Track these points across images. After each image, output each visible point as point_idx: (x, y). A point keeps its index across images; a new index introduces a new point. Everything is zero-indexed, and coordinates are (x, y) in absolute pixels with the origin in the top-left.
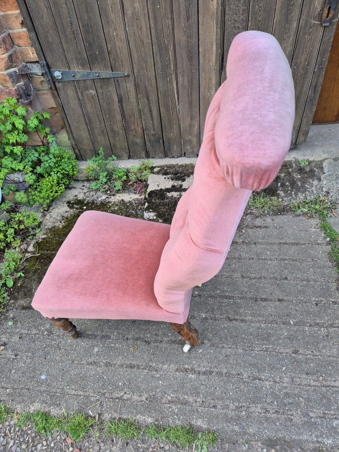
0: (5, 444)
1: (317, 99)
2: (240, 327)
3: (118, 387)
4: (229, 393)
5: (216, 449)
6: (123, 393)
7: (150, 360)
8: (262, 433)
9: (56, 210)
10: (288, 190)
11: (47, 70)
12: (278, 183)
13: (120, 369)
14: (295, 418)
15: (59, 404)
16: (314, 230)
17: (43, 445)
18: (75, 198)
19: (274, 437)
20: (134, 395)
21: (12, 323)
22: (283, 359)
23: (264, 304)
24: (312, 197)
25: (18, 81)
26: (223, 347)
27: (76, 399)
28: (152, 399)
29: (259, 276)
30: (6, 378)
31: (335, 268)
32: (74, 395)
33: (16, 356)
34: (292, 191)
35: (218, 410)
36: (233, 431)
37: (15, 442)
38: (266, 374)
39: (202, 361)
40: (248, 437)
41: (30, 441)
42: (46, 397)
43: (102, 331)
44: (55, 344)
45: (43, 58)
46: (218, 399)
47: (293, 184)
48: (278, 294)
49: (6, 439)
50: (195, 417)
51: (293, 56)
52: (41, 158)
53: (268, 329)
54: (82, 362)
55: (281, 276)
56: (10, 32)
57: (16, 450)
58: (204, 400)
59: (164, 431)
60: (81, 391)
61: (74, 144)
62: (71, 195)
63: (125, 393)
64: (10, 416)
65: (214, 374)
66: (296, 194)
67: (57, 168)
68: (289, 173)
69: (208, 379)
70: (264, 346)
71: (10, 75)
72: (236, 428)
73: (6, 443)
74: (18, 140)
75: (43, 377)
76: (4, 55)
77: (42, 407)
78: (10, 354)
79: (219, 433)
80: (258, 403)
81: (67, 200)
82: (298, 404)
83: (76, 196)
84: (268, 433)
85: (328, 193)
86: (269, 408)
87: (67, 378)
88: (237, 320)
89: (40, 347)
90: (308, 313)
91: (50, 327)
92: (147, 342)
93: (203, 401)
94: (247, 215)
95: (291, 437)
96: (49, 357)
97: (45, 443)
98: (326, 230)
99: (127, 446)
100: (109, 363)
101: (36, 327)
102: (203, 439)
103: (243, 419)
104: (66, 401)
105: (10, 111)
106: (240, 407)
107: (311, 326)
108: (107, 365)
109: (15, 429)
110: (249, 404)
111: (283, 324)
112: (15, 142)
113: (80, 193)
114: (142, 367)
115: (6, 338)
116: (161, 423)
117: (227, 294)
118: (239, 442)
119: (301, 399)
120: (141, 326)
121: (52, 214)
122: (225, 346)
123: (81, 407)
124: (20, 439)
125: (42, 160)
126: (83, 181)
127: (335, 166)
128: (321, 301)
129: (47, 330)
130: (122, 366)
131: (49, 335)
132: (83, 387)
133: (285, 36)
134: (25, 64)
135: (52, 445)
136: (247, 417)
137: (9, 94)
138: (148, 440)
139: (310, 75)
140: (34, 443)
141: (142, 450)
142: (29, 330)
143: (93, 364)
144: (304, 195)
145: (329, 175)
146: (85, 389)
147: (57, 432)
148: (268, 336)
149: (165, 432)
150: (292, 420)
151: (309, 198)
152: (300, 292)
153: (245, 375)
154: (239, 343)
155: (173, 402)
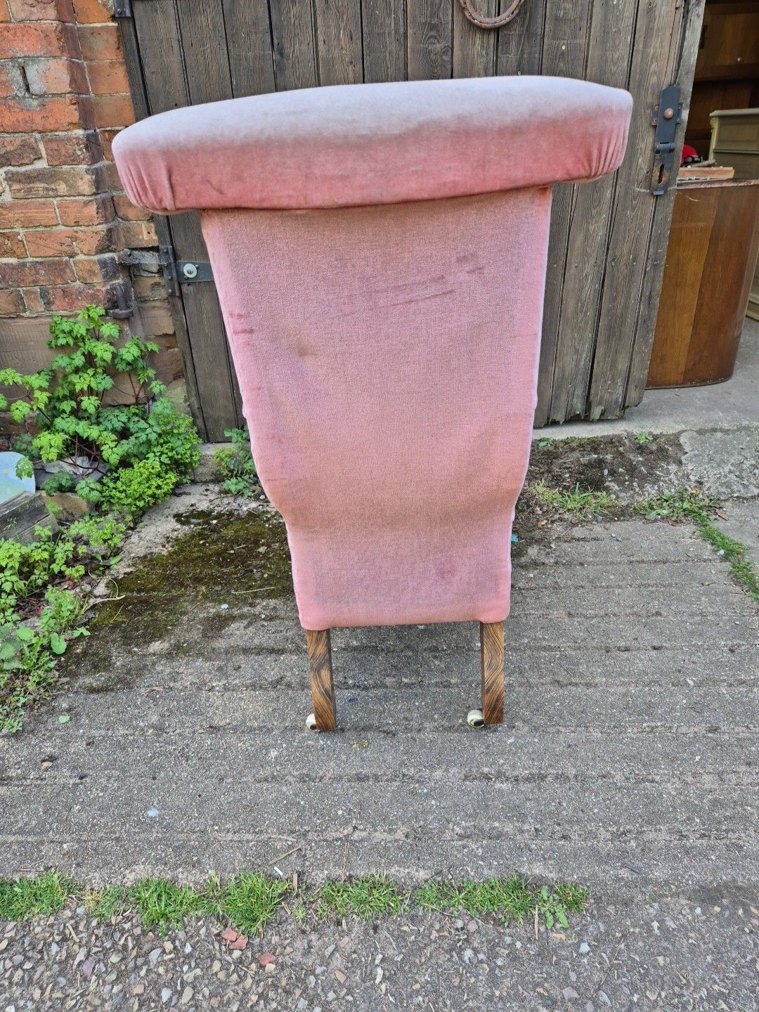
0: (63, 958)
1: (655, 319)
2: (586, 695)
3: (337, 817)
4: (591, 810)
5: (589, 919)
6: (350, 829)
7: (403, 763)
8: (684, 877)
9: (153, 528)
10: (626, 481)
11: (172, 260)
12: (604, 469)
13: (335, 785)
14: (747, 844)
15: (199, 861)
16: (690, 540)
17: (164, 952)
18: (191, 508)
19: (711, 882)
20: (376, 831)
21: (68, 717)
22: (691, 743)
23: (626, 655)
24: (673, 490)
25: (114, 276)
26: (559, 731)
27: (238, 847)
28: (418, 835)
29: (602, 613)
30: (60, 821)
31: (750, 593)
32: (231, 841)
33: (81, 778)
34: (632, 482)
35: (575, 843)
36: (618, 879)
37: (89, 952)
38: (662, 772)
39: (519, 757)
40: (656, 889)
41: (130, 945)
42: (162, 851)
43: (284, 720)
44: (175, 749)
45: (168, 239)
46: (570, 822)
47: (632, 470)
48: (649, 638)
49: (65, 947)
50: (525, 859)
51: (608, 244)
52: (131, 425)
53: (644, 696)
54: (245, 779)
55: (648, 611)
56: (114, 194)
57: (94, 968)
58: (538, 826)
59: (460, 893)
60: (248, 832)
61: (196, 407)
62: (182, 504)
63: (355, 828)
64: (74, 896)
65: (549, 779)
66: (641, 487)
67: (162, 447)
68: (621, 454)
69: (540, 789)
70: (645, 725)
71: (103, 264)
72: (624, 873)
73: (67, 957)
74: (93, 385)
75: (153, 813)
76: (100, 226)
77: (155, 871)
78: (66, 777)
79: (588, 887)
80: (659, 823)
81: (175, 512)
82: (746, 819)
83: (192, 505)
84: (696, 875)
85: (701, 483)
86: (683, 829)
87: (212, 810)
88: (576, 685)
89: (138, 758)
90: (719, 665)
91: (159, 720)
92: (388, 734)
93: (536, 830)
94: (553, 522)
95: (748, 880)
96: (162, 775)
97: (168, 946)
98: (714, 539)
99: (375, 932)
100: (307, 775)
101: (126, 723)
102: (554, 900)
103: (634, 856)
104: (215, 855)
105: (87, 330)
106: (622, 834)
107: (731, 685)
108: (302, 779)
109: (89, 923)
110: (641, 826)
111: (673, 686)
112: (86, 388)
113: (200, 500)
114: (385, 778)
115: (55, 746)
116: (450, 877)
117: (544, 643)
118: (636, 901)
119: (749, 808)
120: (370, 706)
121: (142, 535)
122: (561, 729)
123: (253, 864)
124: (103, 943)
125: (133, 430)
126: (206, 482)
127: (703, 442)
128: (739, 646)
129: (152, 726)
130: (339, 779)
131: (158, 736)
132: (252, 825)
133: (594, 212)
134: (128, 251)
135: (188, 949)
136: (642, 850)
137: (93, 298)
138: (425, 915)
139: (639, 278)
140: (141, 949)
141: (413, 937)
142: (108, 729)
143: (270, 779)
144: (656, 488)
145: (696, 455)
146: (257, 826)
147: (198, 919)
148: (650, 707)
149: (463, 894)
150: (741, 847)
151: (666, 492)
152: (692, 633)
153: (618, 778)
154: (590, 722)
155: (468, 837)
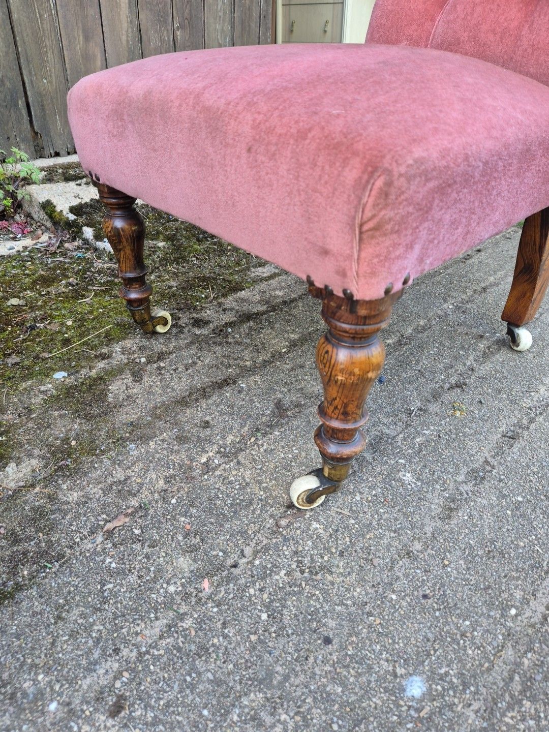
42: (523, 720)
44: (289, 574)
75: (416, 688)
89: (253, 638)
91: (195, 560)
92: (459, 387)
96: (332, 623)
100: (474, 471)
108: (477, 478)
114: (526, 421)
129: (197, 576)
130: (501, 452)
131: (230, 579)
142: (117, 651)
143: (453, 505)
